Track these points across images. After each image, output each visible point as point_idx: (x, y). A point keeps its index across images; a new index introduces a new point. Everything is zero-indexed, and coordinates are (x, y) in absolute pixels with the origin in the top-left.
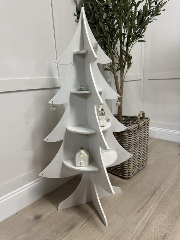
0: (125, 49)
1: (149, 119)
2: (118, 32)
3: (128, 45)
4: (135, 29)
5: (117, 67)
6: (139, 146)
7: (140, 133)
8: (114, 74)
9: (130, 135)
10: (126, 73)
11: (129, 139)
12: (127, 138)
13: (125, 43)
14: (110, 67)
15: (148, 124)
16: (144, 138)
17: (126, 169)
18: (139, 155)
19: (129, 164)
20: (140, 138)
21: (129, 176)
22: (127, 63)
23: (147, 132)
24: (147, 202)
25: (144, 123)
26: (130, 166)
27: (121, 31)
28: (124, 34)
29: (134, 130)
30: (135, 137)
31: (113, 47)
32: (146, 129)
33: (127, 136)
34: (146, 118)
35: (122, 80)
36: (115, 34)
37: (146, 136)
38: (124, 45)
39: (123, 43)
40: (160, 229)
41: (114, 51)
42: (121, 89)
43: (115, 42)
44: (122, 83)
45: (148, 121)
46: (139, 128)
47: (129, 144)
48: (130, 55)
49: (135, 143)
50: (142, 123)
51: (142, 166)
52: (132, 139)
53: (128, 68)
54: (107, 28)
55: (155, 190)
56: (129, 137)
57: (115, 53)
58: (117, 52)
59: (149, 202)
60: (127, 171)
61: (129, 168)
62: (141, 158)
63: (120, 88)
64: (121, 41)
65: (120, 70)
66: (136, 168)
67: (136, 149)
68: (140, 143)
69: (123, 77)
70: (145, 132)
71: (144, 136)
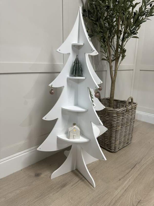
0: (121, 43)
1: (136, 104)
2: (116, 29)
3: (123, 40)
4: (130, 27)
5: (113, 58)
6: (126, 126)
7: (128, 115)
8: (110, 64)
10: (120, 64)
11: (118, 119)
12: (116, 118)
13: (121, 38)
14: (107, 58)
15: (135, 108)
16: (131, 120)
17: (113, 144)
18: (125, 133)
19: (115, 140)
20: (127, 120)
21: (115, 150)
22: (121, 55)
23: (134, 115)
24: (128, 173)
25: (132, 107)
26: (116, 142)
27: (118, 28)
28: (121, 31)
29: (123, 112)
30: (123, 118)
31: (110, 41)
32: (133, 112)
33: (116, 117)
34: (134, 103)
35: (116, 69)
36: (113, 30)
37: (133, 118)
38: (120, 40)
39: (119, 38)
40: (136, 195)
41: (112, 44)
42: (115, 77)
43: (113, 37)
44: (116, 72)
45: (135, 106)
46: (127, 111)
47: (117, 124)
48: (125, 49)
49: (123, 123)
50: (130, 107)
51: (127, 143)
52: (120, 119)
53: (122, 60)
54: (107, 25)
55: (135, 164)
56: (118, 117)
57: (112, 46)
58: (113, 45)
59: (129, 173)
60: (114, 146)
61: (115, 143)
62: (127, 137)
63: (113, 76)
64: (118, 36)
65: (115, 61)
66: (122, 144)
67: (123, 128)
68: (127, 124)
69: (117, 67)
70: (132, 115)
71: (131, 118)
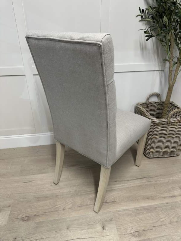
9: (155, 126)
11: (154, 129)
16: (177, 133)
18: (167, 145)
19: (150, 147)
20: (170, 132)
21: (149, 156)
25: (180, 120)
29: (161, 123)
30: (163, 129)
35: (176, 74)
42: (173, 83)
44: (175, 77)
46: (168, 123)
47: (153, 132)
49: (162, 134)
51: (171, 155)
52: (158, 129)
61: (150, 150)
62: (170, 149)
67: (162, 138)
68: (169, 136)
